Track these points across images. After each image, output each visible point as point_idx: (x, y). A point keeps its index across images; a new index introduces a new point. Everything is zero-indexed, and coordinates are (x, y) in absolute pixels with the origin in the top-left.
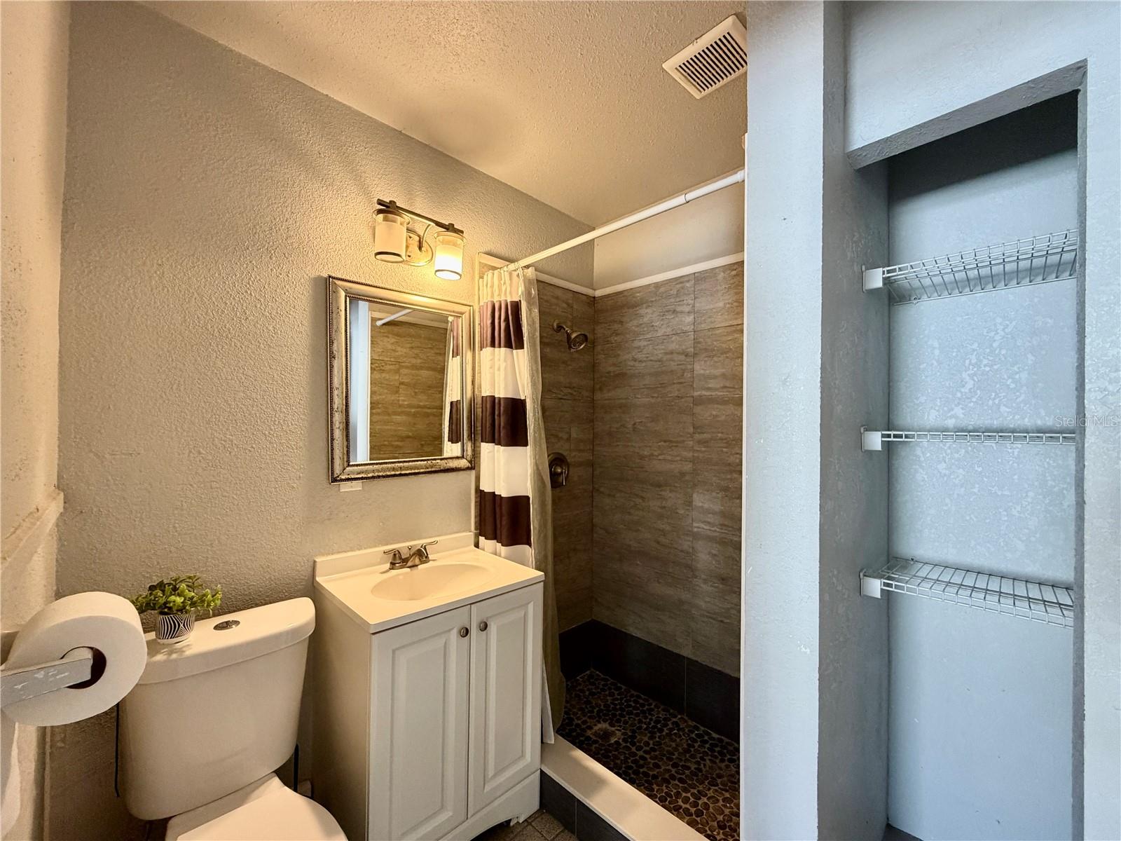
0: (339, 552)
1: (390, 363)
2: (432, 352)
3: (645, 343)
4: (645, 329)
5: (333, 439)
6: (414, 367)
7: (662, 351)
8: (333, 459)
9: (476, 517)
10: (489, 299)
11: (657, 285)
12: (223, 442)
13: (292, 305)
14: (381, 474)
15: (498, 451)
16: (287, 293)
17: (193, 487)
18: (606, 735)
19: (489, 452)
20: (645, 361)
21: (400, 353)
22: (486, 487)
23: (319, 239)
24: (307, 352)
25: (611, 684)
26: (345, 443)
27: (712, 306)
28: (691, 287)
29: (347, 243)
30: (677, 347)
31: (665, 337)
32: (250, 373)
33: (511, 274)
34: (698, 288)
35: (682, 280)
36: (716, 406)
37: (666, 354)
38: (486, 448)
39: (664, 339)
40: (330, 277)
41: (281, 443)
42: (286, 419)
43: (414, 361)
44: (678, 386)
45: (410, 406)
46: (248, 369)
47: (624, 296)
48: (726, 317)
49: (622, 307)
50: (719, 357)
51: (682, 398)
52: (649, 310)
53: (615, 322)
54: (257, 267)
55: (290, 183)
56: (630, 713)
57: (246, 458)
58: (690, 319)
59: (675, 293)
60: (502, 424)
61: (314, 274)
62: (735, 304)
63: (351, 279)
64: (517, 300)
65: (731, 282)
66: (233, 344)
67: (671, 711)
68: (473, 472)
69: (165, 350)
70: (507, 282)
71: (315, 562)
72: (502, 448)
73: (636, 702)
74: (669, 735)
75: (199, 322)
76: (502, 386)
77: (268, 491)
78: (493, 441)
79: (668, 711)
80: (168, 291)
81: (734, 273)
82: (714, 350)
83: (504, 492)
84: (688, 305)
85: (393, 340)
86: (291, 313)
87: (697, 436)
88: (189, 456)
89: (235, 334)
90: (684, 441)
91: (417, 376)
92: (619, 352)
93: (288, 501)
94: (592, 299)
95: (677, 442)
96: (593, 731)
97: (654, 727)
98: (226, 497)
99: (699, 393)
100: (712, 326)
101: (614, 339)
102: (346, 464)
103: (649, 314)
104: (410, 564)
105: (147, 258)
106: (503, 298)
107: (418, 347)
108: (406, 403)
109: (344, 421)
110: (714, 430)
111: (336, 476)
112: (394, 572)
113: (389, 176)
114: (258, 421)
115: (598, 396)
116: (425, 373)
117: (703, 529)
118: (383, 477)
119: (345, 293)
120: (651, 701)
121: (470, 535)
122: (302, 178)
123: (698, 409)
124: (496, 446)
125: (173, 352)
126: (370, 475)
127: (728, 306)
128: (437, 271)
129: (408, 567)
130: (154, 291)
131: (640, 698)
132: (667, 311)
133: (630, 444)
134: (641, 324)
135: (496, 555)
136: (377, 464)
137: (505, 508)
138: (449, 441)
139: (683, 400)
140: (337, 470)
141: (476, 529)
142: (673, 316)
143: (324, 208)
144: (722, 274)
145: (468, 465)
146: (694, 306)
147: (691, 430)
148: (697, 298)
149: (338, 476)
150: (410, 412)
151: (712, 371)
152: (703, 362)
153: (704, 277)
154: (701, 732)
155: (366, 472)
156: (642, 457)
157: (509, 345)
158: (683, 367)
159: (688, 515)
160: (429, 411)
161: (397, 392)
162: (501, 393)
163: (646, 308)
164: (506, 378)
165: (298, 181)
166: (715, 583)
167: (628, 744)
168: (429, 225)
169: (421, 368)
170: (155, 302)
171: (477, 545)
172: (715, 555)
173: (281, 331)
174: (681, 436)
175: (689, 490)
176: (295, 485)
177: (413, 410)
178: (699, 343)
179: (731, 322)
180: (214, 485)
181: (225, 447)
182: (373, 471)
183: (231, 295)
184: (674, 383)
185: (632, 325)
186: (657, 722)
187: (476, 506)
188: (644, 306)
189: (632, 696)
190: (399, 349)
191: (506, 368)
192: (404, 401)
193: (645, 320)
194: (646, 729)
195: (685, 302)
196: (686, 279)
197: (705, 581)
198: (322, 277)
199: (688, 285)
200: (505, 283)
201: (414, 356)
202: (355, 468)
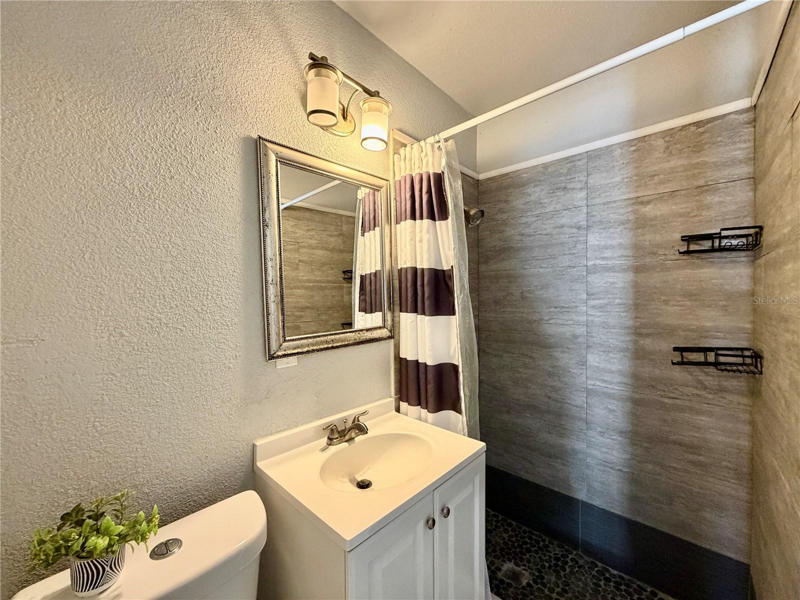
0: (277, 432)
1: (291, 243)
2: (325, 234)
3: (533, 219)
4: (533, 206)
5: (268, 314)
6: (310, 247)
7: (552, 226)
8: (269, 334)
9: (395, 383)
10: (408, 172)
11: (545, 166)
12: (150, 321)
13: (222, 166)
14: (315, 348)
15: (421, 320)
16: (216, 152)
17: (116, 377)
18: (516, 576)
19: (411, 322)
20: (533, 235)
21: (299, 234)
22: (407, 353)
23: (247, 96)
24: (238, 219)
25: (502, 520)
26: (281, 318)
27: (608, 181)
28: (583, 165)
29: (275, 103)
30: (568, 221)
31: (554, 213)
32: (179, 242)
33: (432, 145)
34: (591, 165)
35: (574, 159)
36: (612, 274)
37: (557, 227)
38: (407, 319)
39: (554, 215)
40: (260, 138)
41: (215, 320)
42: (220, 293)
43: (310, 241)
44: (570, 256)
45: (308, 281)
46: (175, 236)
47: (509, 178)
48: (624, 190)
49: (508, 187)
50: (617, 228)
51: (574, 267)
52: (537, 189)
53: (499, 201)
54: (181, 118)
55: (215, 27)
56: (529, 551)
57: (177, 339)
58: (583, 194)
59: (566, 171)
60: (426, 295)
61: (244, 133)
62: (635, 178)
63: (281, 142)
64: (440, 172)
65: (630, 157)
66: (157, 207)
67: (566, 547)
68: (392, 341)
69: (73, 208)
70: (429, 153)
71: (254, 446)
72: (427, 318)
73: (530, 538)
74: (572, 572)
75: (115, 178)
76: (425, 257)
77: (202, 374)
78: (415, 310)
79: (563, 547)
80: (72, 135)
81: (633, 148)
82: (610, 222)
83: (430, 360)
84: (579, 181)
85: (293, 223)
86: (221, 175)
87: (592, 303)
88: (109, 340)
89: (159, 194)
90: (576, 307)
91: (313, 254)
92: (504, 228)
93: (224, 383)
94: (477, 182)
95: (569, 308)
96: (503, 572)
97: (556, 565)
98: (155, 384)
99: (593, 262)
100: (608, 199)
101: (498, 217)
102: (282, 340)
103: (536, 193)
104: (347, 438)
105: (41, 89)
106: (424, 171)
107: (313, 230)
108: (305, 278)
109: (279, 294)
110: (610, 296)
111: (272, 353)
112: (333, 449)
113: (314, 38)
114: (190, 295)
115: (483, 268)
116: (320, 252)
117: (599, 386)
118: (318, 350)
119: (277, 157)
120: (544, 537)
121: (391, 400)
122: (227, 22)
123: (592, 278)
124: (419, 316)
125: (83, 212)
126: (305, 350)
127: (626, 180)
128: (364, 140)
129: (346, 441)
130: (54, 132)
131: (533, 534)
132: (557, 189)
133: (517, 310)
134: (528, 202)
135: (421, 420)
136: (311, 338)
137: (430, 376)
138: (359, 311)
139: (575, 269)
140: (274, 347)
141: (396, 395)
142: (563, 193)
143: (251, 62)
144: (619, 150)
145: (389, 334)
146: (587, 183)
147: (584, 296)
148: (590, 174)
149: (275, 353)
150: (309, 286)
151: (608, 242)
152: (598, 234)
153: (598, 155)
154: (600, 569)
155: (302, 346)
156: (530, 322)
157: (432, 217)
158: (575, 239)
159: (581, 373)
160: (323, 285)
161: (297, 269)
162: (424, 263)
163: (534, 187)
164: (429, 249)
165: (223, 25)
166: (611, 435)
167: (539, 586)
168: (357, 90)
169: (317, 248)
170: (55, 149)
171: (398, 410)
172: (613, 410)
173: (211, 195)
174: (574, 302)
175: (582, 351)
176: (231, 365)
177: (311, 285)
178: (593, 216)
179: (629, 195)
180: (141, 372)
181: (152, 328)
182: (308, 346)
183: (153, 148)
184: (565, 254)
185: (518, 203)
186: (557, 559)
187: (395, 372)
188: (532, 185)
189: (525, 532)
190: (297, 231)
191: (429, 240)
192: (302, 276)
193: (532, 198)
194: (550, 567)
195: (577, 179)
196: (579, 157)
197: (602, 434)
198: (251, 137)
199: (580, 163)
200: (426, 155)
201: (309, 237)
202: (291, 343)
